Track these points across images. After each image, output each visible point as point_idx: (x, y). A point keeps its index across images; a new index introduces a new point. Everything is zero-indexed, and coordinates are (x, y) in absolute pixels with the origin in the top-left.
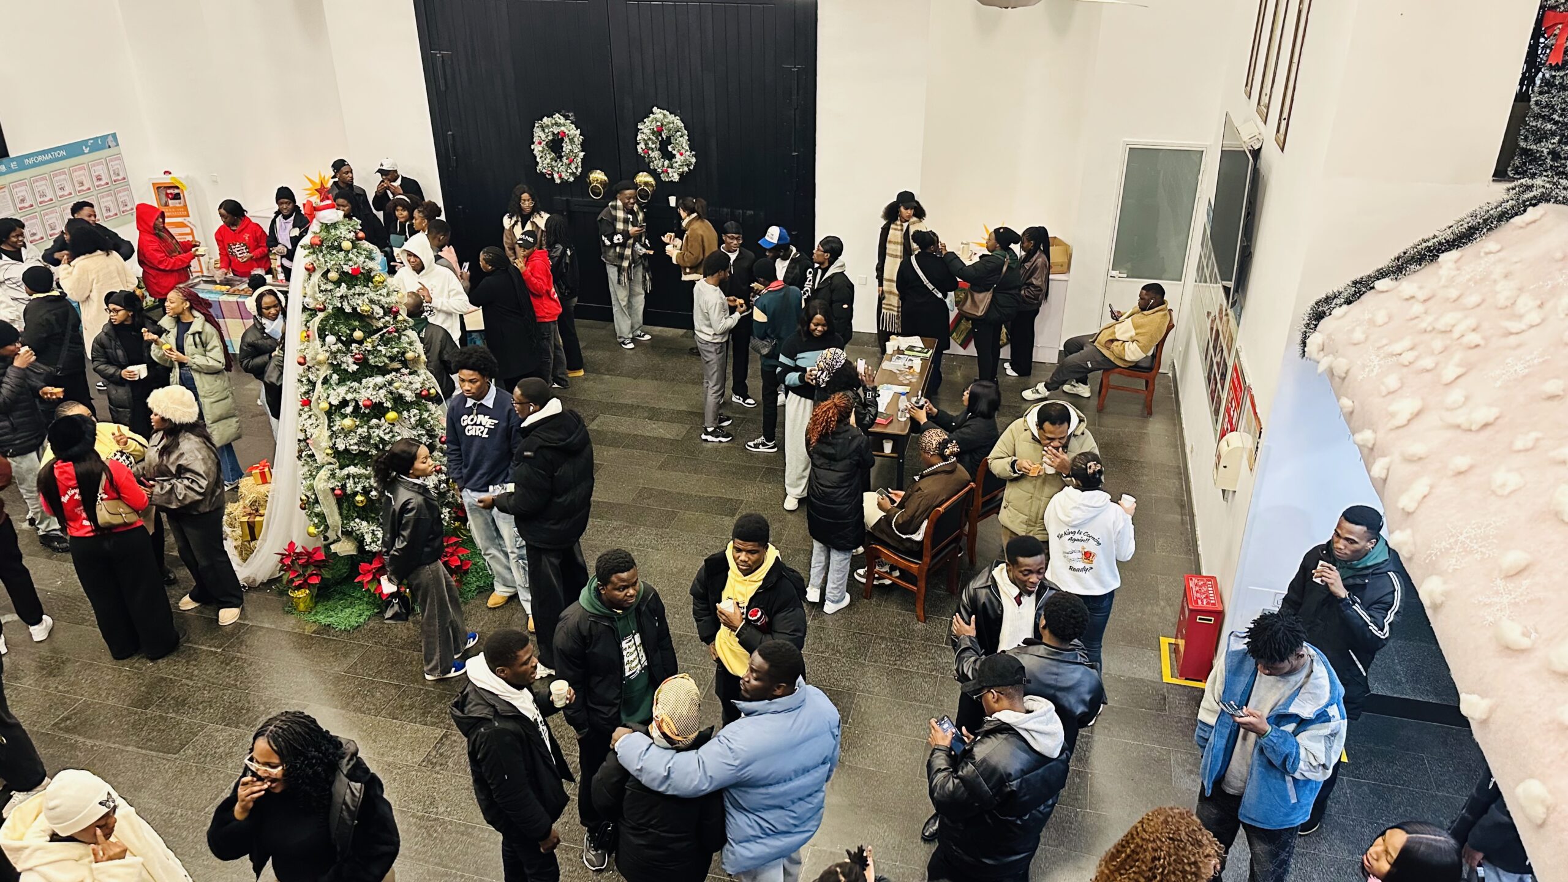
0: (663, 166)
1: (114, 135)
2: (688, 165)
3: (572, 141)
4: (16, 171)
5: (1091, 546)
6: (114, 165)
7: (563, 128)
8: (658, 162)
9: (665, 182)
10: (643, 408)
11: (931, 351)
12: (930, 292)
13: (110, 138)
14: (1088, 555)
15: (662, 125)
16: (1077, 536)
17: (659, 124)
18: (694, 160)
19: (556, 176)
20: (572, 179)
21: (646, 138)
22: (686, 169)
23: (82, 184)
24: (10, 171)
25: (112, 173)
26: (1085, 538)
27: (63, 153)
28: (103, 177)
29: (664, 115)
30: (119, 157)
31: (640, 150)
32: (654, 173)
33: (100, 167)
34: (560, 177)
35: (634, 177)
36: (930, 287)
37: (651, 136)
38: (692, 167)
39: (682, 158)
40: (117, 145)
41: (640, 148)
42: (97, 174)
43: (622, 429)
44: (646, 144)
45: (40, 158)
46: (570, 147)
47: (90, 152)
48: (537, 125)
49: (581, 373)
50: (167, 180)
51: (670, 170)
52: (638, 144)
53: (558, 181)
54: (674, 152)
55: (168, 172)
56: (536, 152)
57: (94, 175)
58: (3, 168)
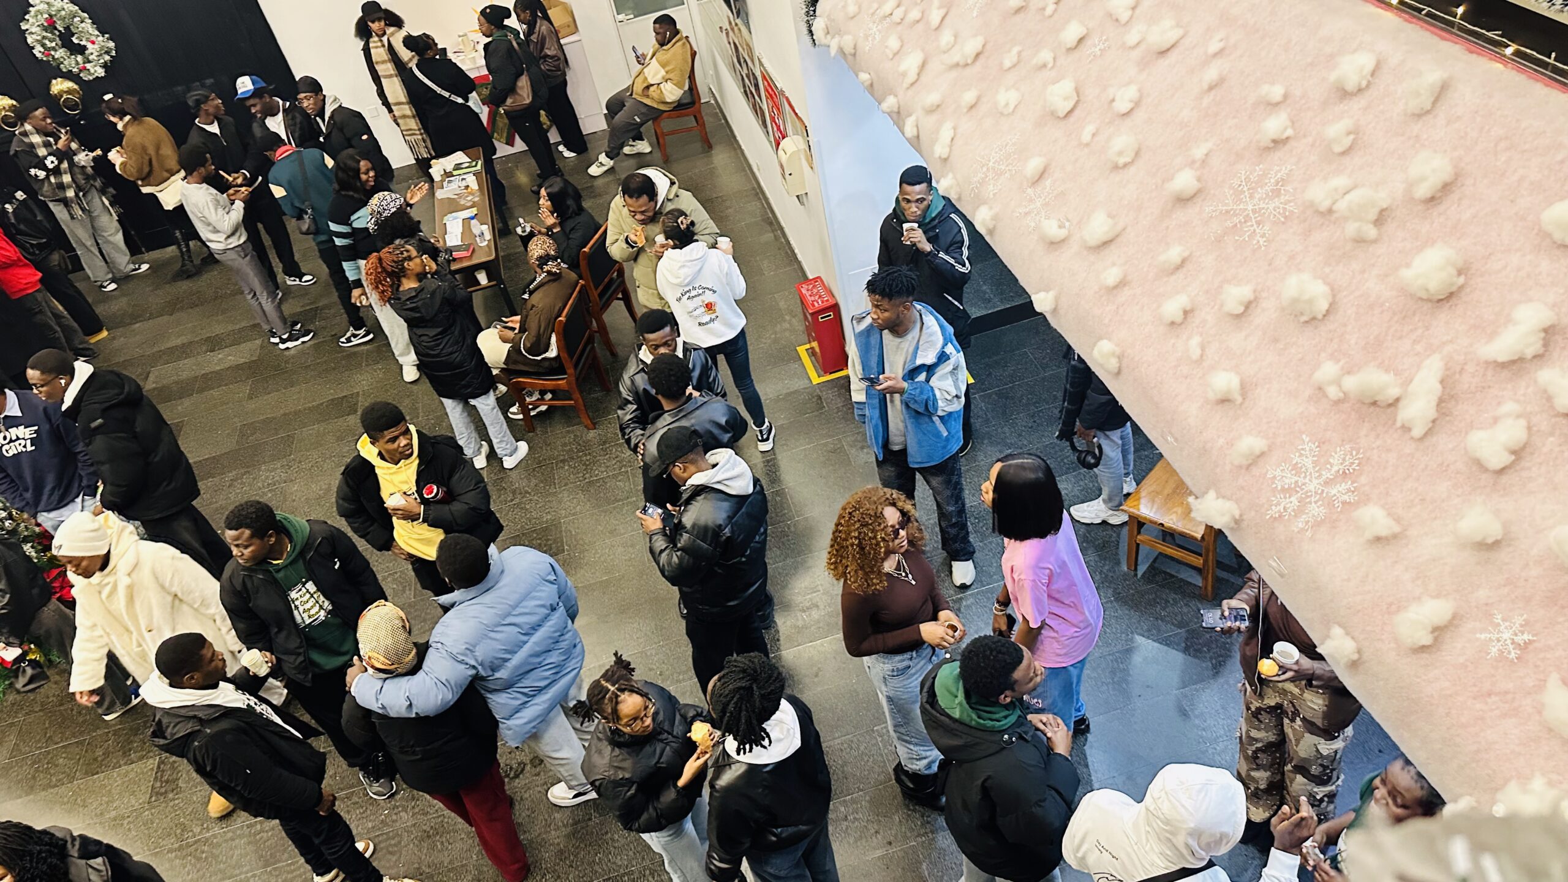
0: (77, 63)
2: (107, 53)
5: (709, 297)
8: (71, 63)
9: (90, 81)
10: (197, 342)
11: (480, 163)
12: (448, 100)
14: (709, 307)
15: (50, 16)
16: (693, 293)
17: (46, 16)
18: (111, 44)
21: (39, 38)
22: (107, 58)
26: (701, 291)
31: (39, 55)
32: (69, 76)
35: (49, 89)
36: (446, 94)
37: (45, 34)
38: (113, 53)
39: (96, 46)
41: (38, 51)
43: (185, 375)
44: (43, 45)
49: (104, 334)
51: (88, 66)
52: (33, 48)
54: (82, 43)
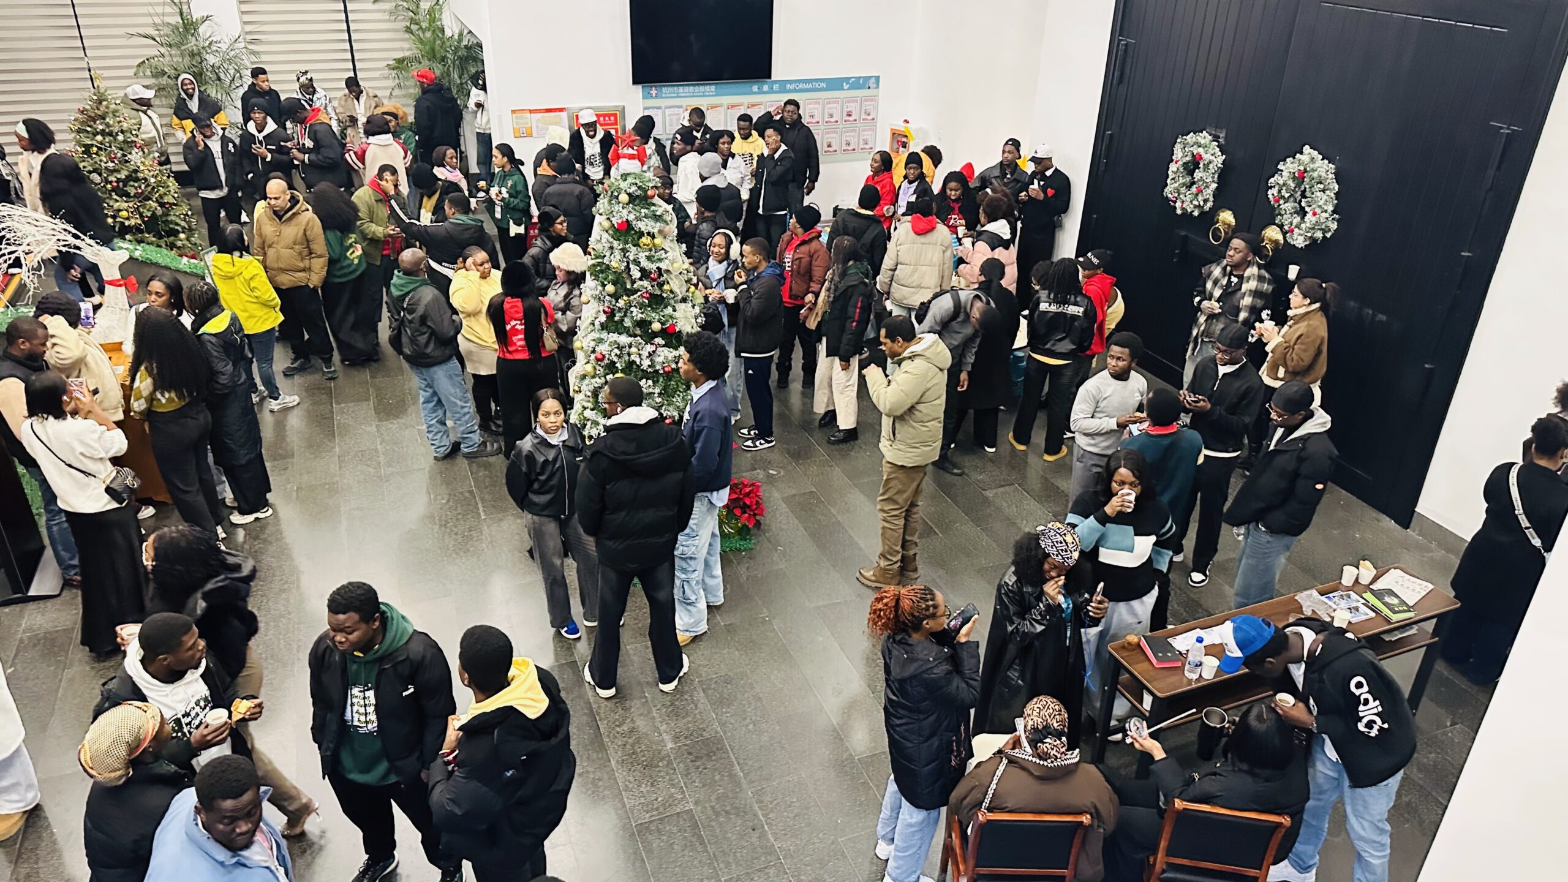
0: (1291, 223)
1: (878, 78)
2: (1324, 231)
3: (1206, 166)
4: (776, 92)
6: (868, 105)
7: (1201, 150)
8: (1289, 219)
9: (1290, 244)
12: (1521, 530)
13: (873, 80)
15: (1305, 171)
17: (1302, 168)
18: (1334, 226)
19: (1178, 204)
20: (1196, 213)
21: (1281, 182)
22: (1319, 235)
23: (831, 116)
24: (771, 91)
25: (863, 111)
27: (823, 85)
28: (853, 114)
29: (1313, 160)
30: (873, 99)
31: (1270, 196)
33: (853, 105)
34: (1183, 209)
35: (1264, 227)
36: (1524, 522)
37: (1289, 182)
38: (1328, 235)
39: (1318, 219)
40: (878, 87)
41: (1272, 193)
42: (849, 110)
44: (1280, 191)
45: (801, 86)
46: (1200, 175)
47: (848, 89)
48: (1179, 140)
50: (901, 127)
51: (1296, 230)
52: (1271, 188)
53: (1179, 212)
54: (1308, 209)
55: (907, 121)
56: (1170, 172)
57: (846, 110)
58: (766, 88)
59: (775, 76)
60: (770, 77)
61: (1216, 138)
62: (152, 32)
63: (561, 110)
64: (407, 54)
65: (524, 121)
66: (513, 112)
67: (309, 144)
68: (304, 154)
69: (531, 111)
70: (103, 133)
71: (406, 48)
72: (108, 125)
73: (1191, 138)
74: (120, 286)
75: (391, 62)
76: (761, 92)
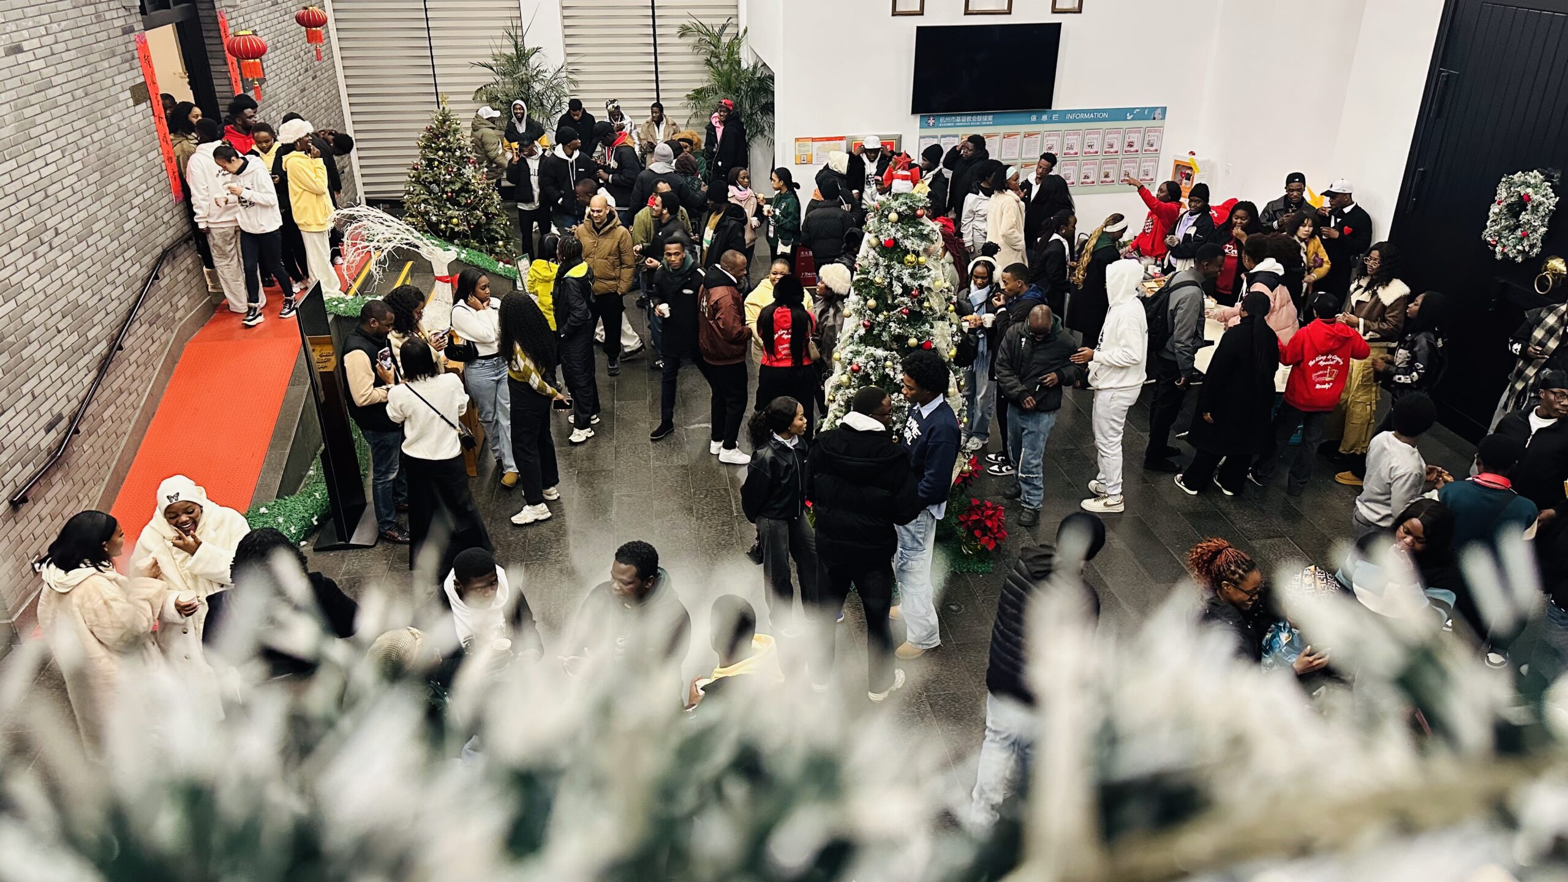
1: (1164, 109)
3: (1535, 209)
4: (1053, 122)
6: (1152, 137)
7: (1530, 190)
13: (1159, 111)
19: (1499, 249)
20: (1519, 259)
23: (1111, 146)
24: (1050, 121)
25: (1146, 142)
27: (1104, 115)
28: (1135, 145)
30: (1159, 130)
33: (1136, 135)
34: (1503, 253)
40: (1163, 118)
42: (1130, 140)
45: (1082, 116)
46: (1527, 217)
47: (1132, 119)
48: (1504, 179)
53: (1499, 257)
55: (1193, 153)
56: (1491, 214)
57: (1127, 140)
58: (1045, 117)
59: (1055, 106)
60: (1050, 107)
61: (1548, 178)
62: (491, 62)
63: (841, 138)
64: (705, 85)
65: (806, 149)
66: (797, 140)
67: (613, 164)
68: (609, 174)
69: (813, 140)
70: (444, 149)
71: (702, 79)
72: (449, 142)
73: (1518, 177)
74: (448, 282)
75: (690, 93)
76: (1039, 122)
